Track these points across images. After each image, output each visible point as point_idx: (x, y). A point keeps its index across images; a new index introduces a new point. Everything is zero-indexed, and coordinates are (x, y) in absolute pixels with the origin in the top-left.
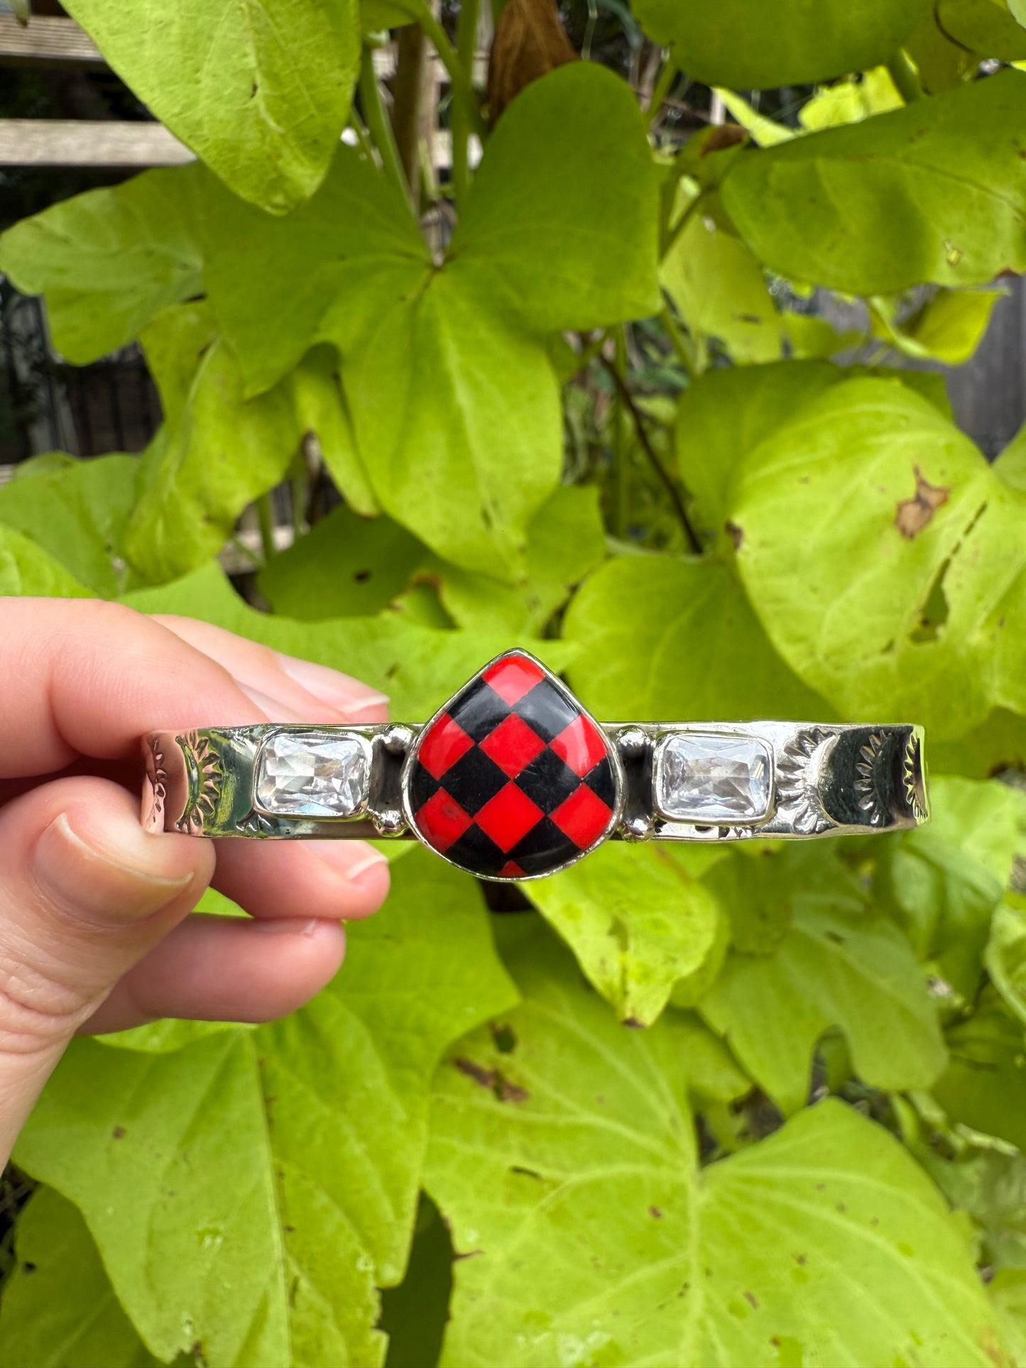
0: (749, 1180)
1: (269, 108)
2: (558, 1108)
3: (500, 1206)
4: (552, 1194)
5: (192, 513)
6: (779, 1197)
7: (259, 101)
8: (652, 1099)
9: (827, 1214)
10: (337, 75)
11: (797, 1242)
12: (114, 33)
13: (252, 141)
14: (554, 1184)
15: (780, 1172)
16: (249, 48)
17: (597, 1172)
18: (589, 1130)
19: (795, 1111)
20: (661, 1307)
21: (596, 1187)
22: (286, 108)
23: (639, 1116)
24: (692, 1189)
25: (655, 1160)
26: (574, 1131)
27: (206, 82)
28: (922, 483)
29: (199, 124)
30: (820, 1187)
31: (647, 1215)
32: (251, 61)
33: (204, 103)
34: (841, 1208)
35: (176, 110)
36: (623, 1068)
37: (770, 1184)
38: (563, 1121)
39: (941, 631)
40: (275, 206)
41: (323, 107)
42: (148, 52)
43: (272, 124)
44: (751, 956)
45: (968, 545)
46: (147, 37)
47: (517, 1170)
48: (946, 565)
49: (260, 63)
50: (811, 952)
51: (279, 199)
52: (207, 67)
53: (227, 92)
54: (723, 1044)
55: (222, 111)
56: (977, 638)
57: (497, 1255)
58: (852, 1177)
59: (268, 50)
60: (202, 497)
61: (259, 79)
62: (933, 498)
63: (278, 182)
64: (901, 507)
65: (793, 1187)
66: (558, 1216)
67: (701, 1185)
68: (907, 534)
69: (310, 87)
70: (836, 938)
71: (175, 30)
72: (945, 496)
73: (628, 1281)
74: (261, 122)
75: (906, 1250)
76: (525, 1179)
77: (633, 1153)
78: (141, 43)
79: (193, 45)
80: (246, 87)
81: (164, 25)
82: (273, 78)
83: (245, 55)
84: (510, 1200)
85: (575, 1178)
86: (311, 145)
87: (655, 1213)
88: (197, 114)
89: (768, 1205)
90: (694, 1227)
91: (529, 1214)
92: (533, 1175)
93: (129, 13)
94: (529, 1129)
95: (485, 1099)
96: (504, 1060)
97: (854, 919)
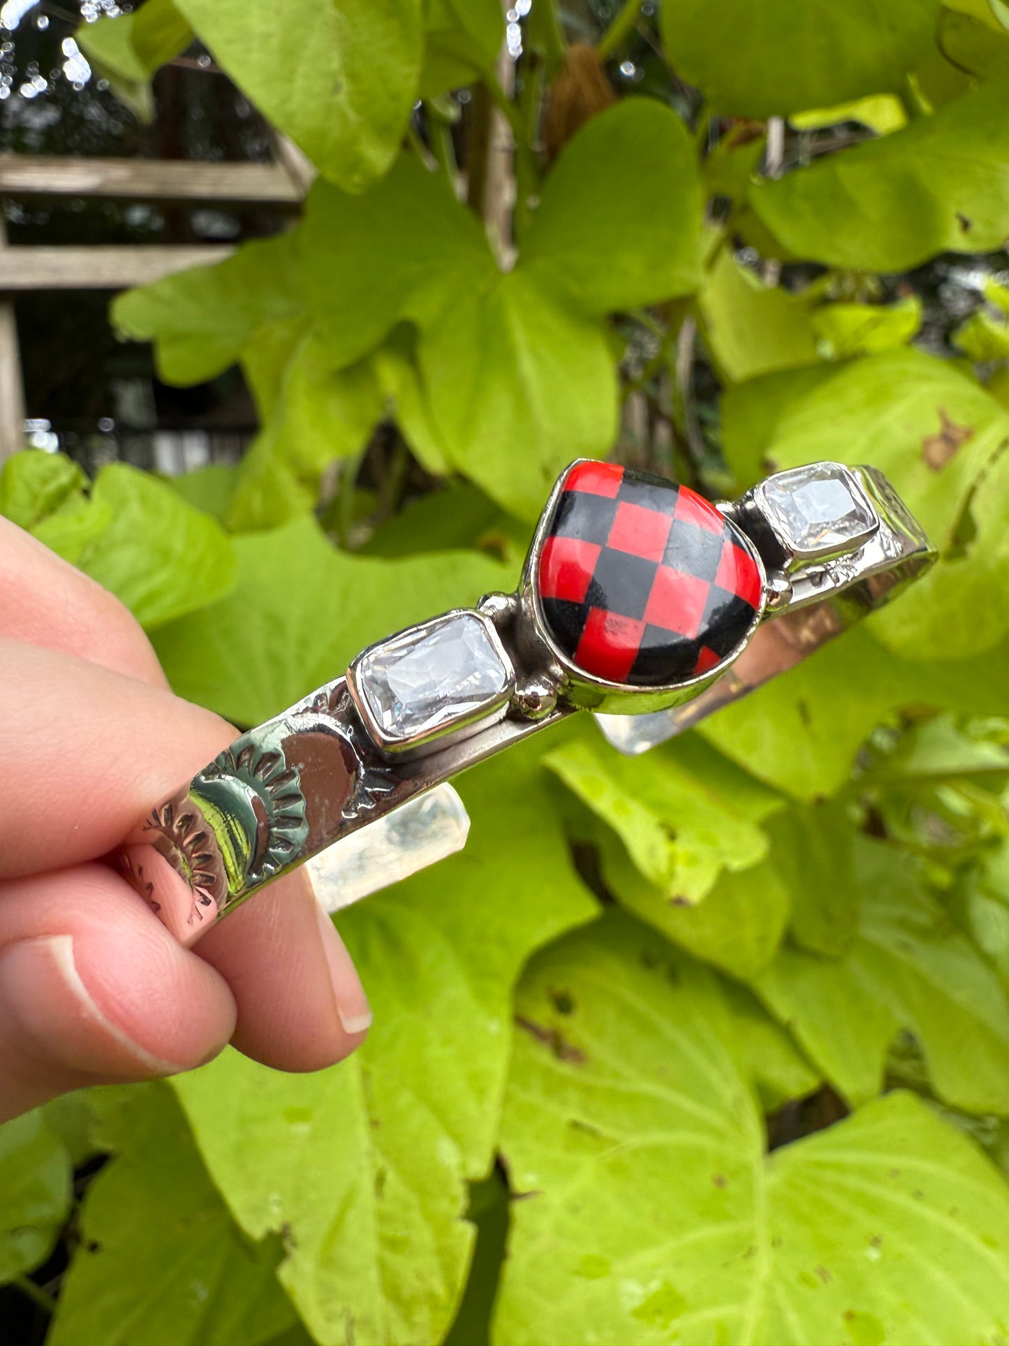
0: (820, 1165)
1: (351, 103)
2: (617, 1075)
3: (558, 1153)
4: (610, 1150)
5: (285, 478)
6: (852, 1182)
7: (342, 98)
8: (714, 1076)
9: (902, 1199)
10: (405, 70)
11: (873, 1225)
13: (335, 130)
14: (614, 1142)
15: (851, 1157)
16: (334, 54)
17: (657, 1137)
18: (651, 1098)
19: (864, 1101)
20: (725, 1265)
21: (657, 1152)
22: (363, 101)
23: (703, 1092)
24: (758, 1170)
25: (719, 1135)
26: (635, 1098)
27: (300, 82)
28: (947, 424)
29: (293, 115)
30: (895, 1173)
31: (709, 1183)
32: (335, 65)
33: (297, 98)
34: (918, 1195)
36: (686, 1045)
37: (841, 1168)
38: (624, 1087)
39: (973, 550)
40: (355, 185)
41: (394, 97)
42: (254, 57)
43: (352, 116)
44: (816, 957)
45: (994, 473)
46: (254, 44)
47: (576, 1125)
48: (972, 491)
49: (344, 66)
50: (881, 961)
51: (357, 179)
52: (301, 70)
53: (316, 90)
54: (786, 1033)
55: (312, 105)
57: (556, 1197)
58: (929, 1167)
59: (350, 54)
60: (294, 462)
61: (343, 79)
62: (957, 435)
63: (356, 164)
64: (927, 443)
65: (867, 1173)
66: (616, 1169)
67: (768, 1169)
68: (935, 467)
69: (384, 81)
70: (905, 947)
71: (275, 42)
72: (969, 434)
73: (691, 1237)
74: (343, 116)
75: (990, 1242)
76: (584, 1135)
77: (695, 1124)
78: (248, 50)
79: (290, 52)
80: (331, 85)
81: (267, 37)
82: (353, 77)
83: (330, 61)
84: (568, 1149)
85: (635, 1140)
86: (381, 130)
87: (720, 1182)
88: (292, 106)
89: (840, 1190)
90: (761, 1201)
91: (588, 1164)
92: (593, 1133)
93: (240, 28)
94: (588, 1090)
95: (543, 1056)
96: (563, 1022)
97: (925, 934)
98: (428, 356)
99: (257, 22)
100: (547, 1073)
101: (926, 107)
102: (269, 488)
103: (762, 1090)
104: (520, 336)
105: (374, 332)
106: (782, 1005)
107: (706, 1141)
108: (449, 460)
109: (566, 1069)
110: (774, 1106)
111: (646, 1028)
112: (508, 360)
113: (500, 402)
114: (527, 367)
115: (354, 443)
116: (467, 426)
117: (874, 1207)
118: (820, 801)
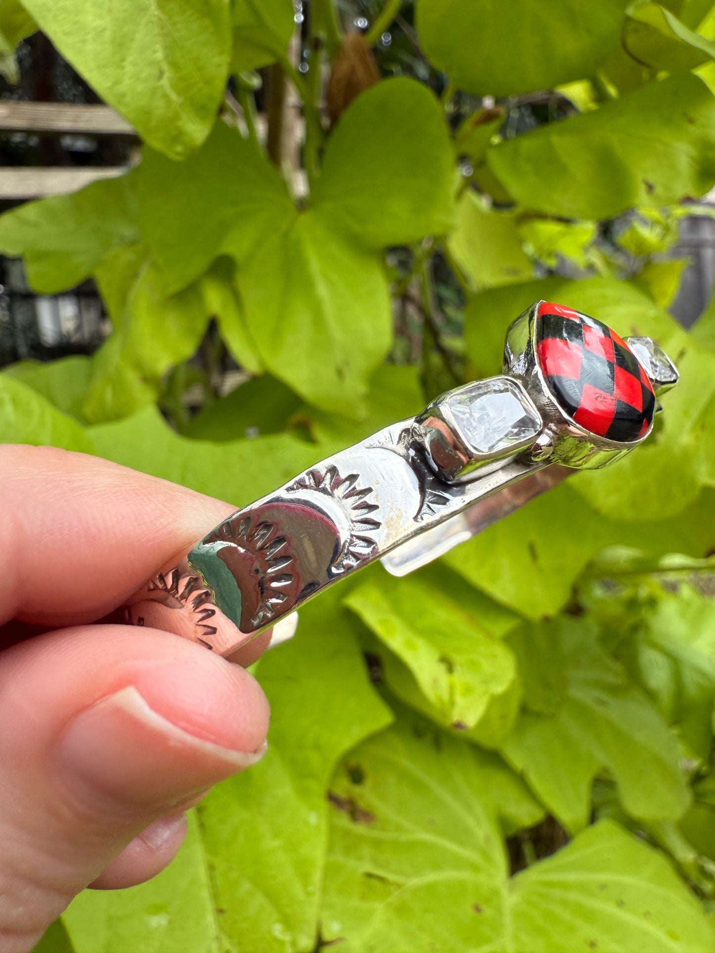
0: (549, 884)
1: (173, 86)
2: (399, 828)
3: (355, 902)
4: (396, 893)
5: (132, 377)
6: (573, 896)
7: (165, 82)
8: (470, 821)
9: (610, 908)
10: (217, 59)
11: (588, 931)
12: (67, 34)
13: (159, 109)
14: (399, 886)
15: (572, 877)
16: (158, 47)
17: (431, 877)
18: (424, 845)
19: (579, 830)
21: (431, 889)
22: (183, 85)
23: (461, 835)
24: (504, 892)
25: (476, 869)
26: (413, 846)
27: (129, 68)
29: (123, 95)
30: (603, 887)
31: (470, 911)
32: (160, 55)
33: (127, 81)
34: (621, 904)
35: (109, 84)
36: (447, 797)
37: (565, 886)
38: (404, 837)
40: (177, 154)
41: (208, 82)
42: (89, 47)
43: (174, 96)
44: (539, 716)
46: (89, 37)
47: (369, 876)
49: (167, 57)
50: (583, 714)
51: (179, 148)
52: (130, 59)
53: (144, 75)
54: (521, 780)
55: (140, 88)
56: (686, 439)
57: (356, 941)
58: (626, 880)
59: (171, 47)
60: (138, 365)
61: (165, 67)
63: (178, 136)
65: (582, 888)
66: (402, 910)
67: (511, 889)
69: (200, 69)
70: (603, 703)
71: (108, 34)
74: (166, 96)
75: (673, 936)
76: (376, 883)
77: (458, 863)
78: (84, 41)
79: (121, 44)
80: (156, 72)
81: (100, 30)
82: (174, 65)
83: (155, 52)
84: (364, 897)
85: (414, 882)
86: (199, 109)
87: (478, 909)
88: (122, 88)
89: (565, 903)
90: (508, 920)
91: (379, 910)
92: (381, 879)
93: (76, 23)
94: (377, 844)
95: (343, 820)
96: (357, 790)
97: (614, 690)
98: (243, 282)
99: (91, 19)
100: (346, 834)
101: (612, 91)
102: (118, 384)
103: (503, 822)
104: (315, 264)
105: (199, 264)
106: (517, 758)
107: (465, 875)
108: (262, 363)
109: (360, 829)
110: (512, 832)
111: (418, 786)
112: (308, 285)
113: (302, 318)
114: (322, 290)
115: (188, 348)
116: (276, 338)
117: (590, 916)
118: (546, 620)
